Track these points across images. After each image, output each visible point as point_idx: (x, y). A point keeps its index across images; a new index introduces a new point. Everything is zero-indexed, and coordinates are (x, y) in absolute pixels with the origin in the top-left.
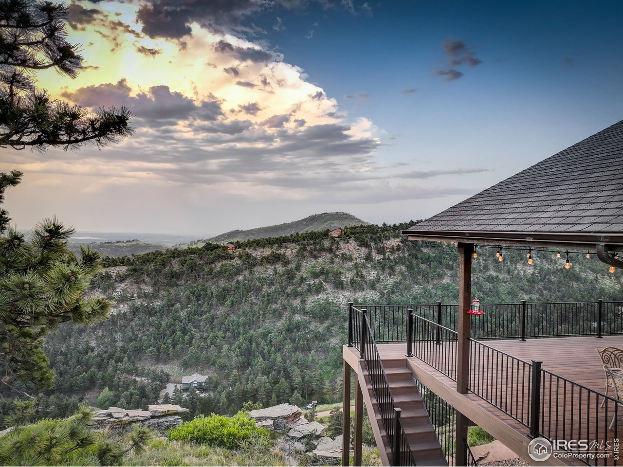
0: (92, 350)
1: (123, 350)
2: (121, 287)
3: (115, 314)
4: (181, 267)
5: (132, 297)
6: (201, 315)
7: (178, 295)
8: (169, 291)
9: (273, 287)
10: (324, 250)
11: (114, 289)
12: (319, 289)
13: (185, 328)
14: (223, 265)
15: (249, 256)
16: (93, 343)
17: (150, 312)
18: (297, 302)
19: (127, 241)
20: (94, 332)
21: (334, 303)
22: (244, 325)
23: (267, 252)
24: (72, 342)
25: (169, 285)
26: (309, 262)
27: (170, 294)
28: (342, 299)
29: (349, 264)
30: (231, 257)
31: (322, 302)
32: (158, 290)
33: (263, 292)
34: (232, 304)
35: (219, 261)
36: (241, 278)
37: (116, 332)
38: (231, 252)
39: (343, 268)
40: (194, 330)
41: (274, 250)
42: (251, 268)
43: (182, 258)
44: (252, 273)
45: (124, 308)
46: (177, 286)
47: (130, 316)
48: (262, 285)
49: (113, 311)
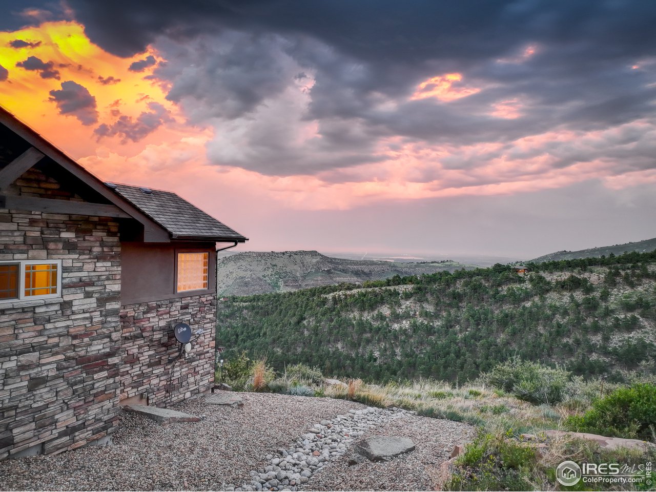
0: (375, 360)
1: (400, 363)
2: (407, 304)
3: (398, 329)
4: (465, 288)
5: (415, 314)
6: (479, 340)
7: (458, 317)
8: (450, 312)
9: (568, 317)
10: (648, 276)
11: (400, 305)
12: (632, 325)
13: (459, 351)
14: (509, 289)
15: (541, 279)
16: (377, 354)
17: (430, 331)
18: (597, 339)
20: (378, 344)
23: (565, 276)
24: (360, 350)
25: (450, 305)
26: (622, 291)
27: (450, 315)
30: (521, 280)
31: (634, 342)
32: (440, 311)
33: (554, 322)
34: (514, 333)
35: (507, 285)
36: (528, 304)
37: (397, 346)
38: (521, 274)
40: (468, 354)
41: (574, 274)
42: (543, 293)
43: (467, 279)
44: (543, 299)
45: (406, 324)
46: (458, 308)
47: (410, 332)
48: (554, 315)
49: (396, 326)
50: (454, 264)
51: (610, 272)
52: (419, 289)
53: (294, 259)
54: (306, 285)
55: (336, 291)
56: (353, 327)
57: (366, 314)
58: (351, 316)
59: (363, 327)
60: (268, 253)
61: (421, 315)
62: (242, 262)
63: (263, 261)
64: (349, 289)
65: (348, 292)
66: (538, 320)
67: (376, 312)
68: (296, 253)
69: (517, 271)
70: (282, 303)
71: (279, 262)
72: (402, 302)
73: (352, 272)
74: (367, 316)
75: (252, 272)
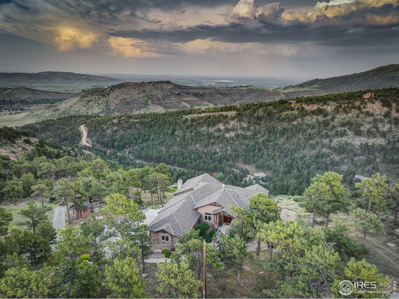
0: (217, 153)
1: (230, 156)
2: (232, 123)
3: (228, 137)
4: (263, 113)
5: (237, 128)
6: (270, 142)
7: (260, 130)
8: (255, 127)
9: (314, 130)
10: (355, 108)
11: (229, 124)
12: (343, 134)
13: (260, 148)
14: (286, 115)
15: (303, 108)
16: (218, 150)
17: (245, 137)
18: (326, 141)
19: (246, 86)
20: (218, 145)
21: (351, 144)
22: (292, 151)
23: (315, 107)
24: (209, 148)
25: (255, 123)
26: (341, 116)
27: (255, 129)
28: (358, 141)
29: (371, 119)
30: (292, 109)
31: (343, 142)
32: (250, 126)
33: (307, 132)
34: (287, 138)
35: (285, 111)
36: (295, 123)
37: (228, 146)
38: (293, 105)
39: (364, 121)
40: (264, 150)
41: (319, 106)
42: (303, 117)
43: (264, 108)
44: (303, 120)
45: (232, 134)
46: (260, 125)
47: (235, 139)
48: (307, 129)
49: (227, 135)
50: (253, 87)
51: (337, 106)
52: (239, 114)
53: (157, 87)
54: (166, 103)
55: (192, 114)
56: (204, 136)
57: (210, 128)
58: (203, 129)
59: (210, 136)
60: (140, 83)
61: (240, 129)
62: (123, 89)
63: (137, 89)
64: (200, 113)
65: (199, 115)
66: (300, 131)
67: (216, 128)
68: (157, 83)
69: (291, 103)
70: (159, 120)
71: (148, 89)
72: (230, 122)
73: (193, 94)
74: (211, 130)
75: (131, 96)
